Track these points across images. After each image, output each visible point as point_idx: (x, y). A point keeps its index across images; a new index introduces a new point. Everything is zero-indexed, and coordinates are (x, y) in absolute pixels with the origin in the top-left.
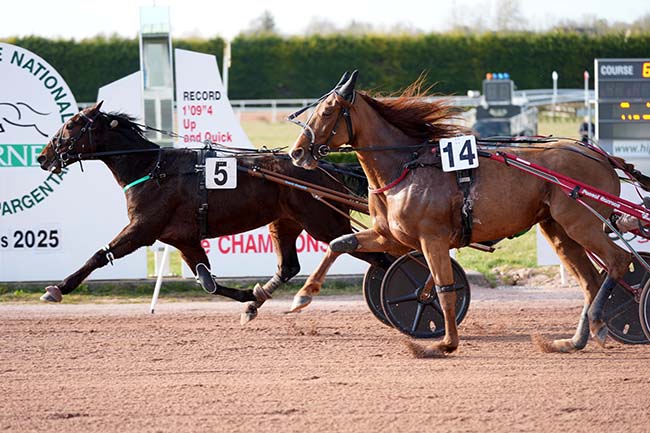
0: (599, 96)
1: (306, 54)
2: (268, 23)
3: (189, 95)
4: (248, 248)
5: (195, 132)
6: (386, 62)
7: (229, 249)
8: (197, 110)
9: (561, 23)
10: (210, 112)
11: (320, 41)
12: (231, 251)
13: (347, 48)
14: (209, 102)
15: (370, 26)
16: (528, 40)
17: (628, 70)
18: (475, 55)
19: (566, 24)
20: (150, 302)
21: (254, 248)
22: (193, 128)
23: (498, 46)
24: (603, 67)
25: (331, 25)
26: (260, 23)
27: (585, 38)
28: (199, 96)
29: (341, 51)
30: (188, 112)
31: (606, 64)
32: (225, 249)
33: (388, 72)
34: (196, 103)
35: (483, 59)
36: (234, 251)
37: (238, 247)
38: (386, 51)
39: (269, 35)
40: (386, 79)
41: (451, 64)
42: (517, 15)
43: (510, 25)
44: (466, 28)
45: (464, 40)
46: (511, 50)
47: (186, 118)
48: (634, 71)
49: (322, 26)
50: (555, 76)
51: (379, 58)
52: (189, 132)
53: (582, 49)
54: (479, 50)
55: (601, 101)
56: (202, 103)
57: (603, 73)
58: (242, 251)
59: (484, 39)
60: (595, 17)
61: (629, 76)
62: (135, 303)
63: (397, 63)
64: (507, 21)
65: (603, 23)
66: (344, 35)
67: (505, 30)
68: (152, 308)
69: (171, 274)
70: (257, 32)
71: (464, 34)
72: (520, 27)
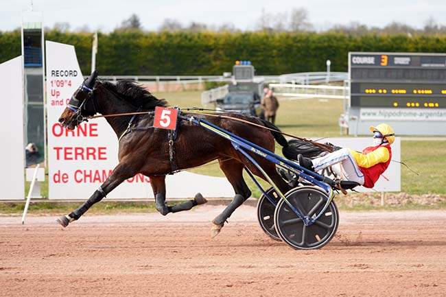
0: (352, 78)
1: (158, 45)
2: (135, 22)
3: (55, 73)
4: (95, 179)
5: (59, 99)
6: (214, 52)
7: (82, 180)
8: (61, 83)
9: (336, 27)
10: (70, 85)
11: (169, 36)
12: (83, 181)
13: (187, 41)
14: (70, 78)
15: (205, 27)
16: (311, 39)
17: (371, 60)
18: (275, 48)
19: (338, 27)
20: (22, 216)
21: (99, 179)
22: (58, 95)
23: (290, 42)
24: (354, 58)
25: (179, 26)
26: (129, 23)
27: (350, 37)
28: (62, 73)
29: (183, 43)
30: (55, 84)
31: (356, 56)
32: (79, 180)
33: (216, 59)
34: (60, 78)
35: (280, 50)
36: (85, 181)
37: (88, 179)
38: (214, 44)
39: (135, 31)
40: (214, 63)
41: (260, 54)
42: (305, 21)
43: (301, 28)
44: (270, 30)
45: (267, 37)
46: (299, 45)
47: (53, 88)
48: (375, 61)
49: (172, 26)
50: (329, 63)
51: (208, 49)
52: (55, 98)
53: (347, 45)
54: (278, 44)
55: (353, 81)
56: (64, 78)
57: (354, 62)
58: (91, 181)
59: (281, 37)
60: (358, 24)
61: (371, 64)
62: (14, 216)
63: (221, 52)
64: (298, 25)
65: (363, 27)
66: (186, 32)
67: (297, 31)
68: (23, 220)
69: (41, 197)
70: (125, 29)
71: (268, 33)
72: (307, 29)
